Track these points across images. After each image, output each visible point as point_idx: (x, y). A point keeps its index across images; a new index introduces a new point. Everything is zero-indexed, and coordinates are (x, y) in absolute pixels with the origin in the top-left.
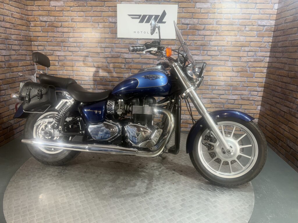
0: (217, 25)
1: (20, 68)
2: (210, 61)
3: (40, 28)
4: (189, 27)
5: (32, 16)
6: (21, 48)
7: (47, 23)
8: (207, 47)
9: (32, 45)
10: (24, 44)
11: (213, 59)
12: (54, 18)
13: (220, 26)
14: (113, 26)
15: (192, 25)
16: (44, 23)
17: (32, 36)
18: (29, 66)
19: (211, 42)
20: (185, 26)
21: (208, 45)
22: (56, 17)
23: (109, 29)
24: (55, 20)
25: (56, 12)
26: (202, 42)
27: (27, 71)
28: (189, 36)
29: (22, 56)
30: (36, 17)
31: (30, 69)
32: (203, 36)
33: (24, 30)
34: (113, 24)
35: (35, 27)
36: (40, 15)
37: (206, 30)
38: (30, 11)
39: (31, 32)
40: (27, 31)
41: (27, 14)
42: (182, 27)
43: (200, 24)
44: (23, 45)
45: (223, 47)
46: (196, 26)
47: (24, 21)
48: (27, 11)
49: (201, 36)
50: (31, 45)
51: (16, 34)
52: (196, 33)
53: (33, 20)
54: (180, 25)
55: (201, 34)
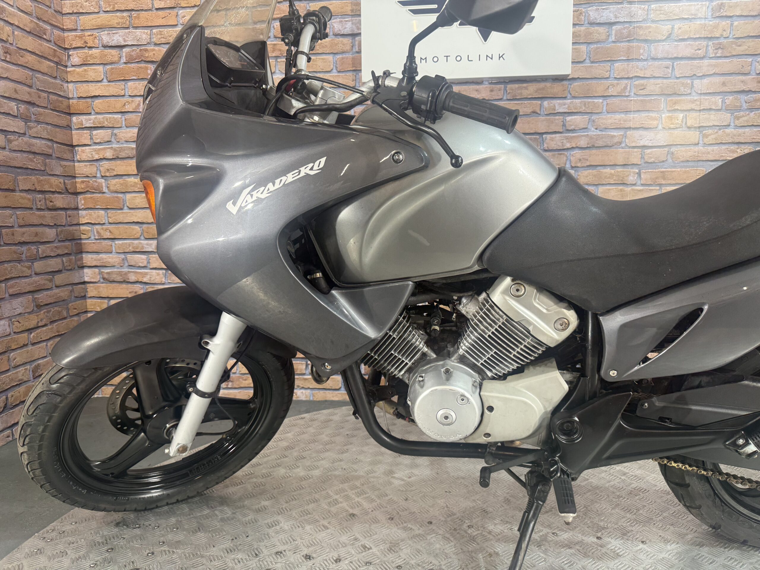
0: (717, 21)
1: (22, 198)
2: (696, 148)
3: (100, 68)
4: (614, 32)
5: (76, 30)
6: (30, 128)
7: (124, 50)
8: (683, 98)
9: (74, 127)
10: (41, 119)
11: (706, 140)
12: (149, 31)
13: (729, 22)
14: (348, 48)
15: (627, 25)
16: (114, 52)
17: (72, 98)
18: (56, 195)
19: (697, 82)
20: (601, 29)
21: (689, 91)
22: (154, 31)
23: (330, 57)
24: (150, 38)
25: (155, 11)
26: (665, 81)
27: (50, 210)
28: (616, 65)
29: (31, 156)
30: (89, 33)
31: (62, 207)
32: (669, 63)
33: (43, 73)
34: (347, 41)
35: (86, 68)
36: (100, 28)
37: (676, 41)
38: (69, 16)
39: (71, 86)
40: (55, 78)
41: (61, 26)
42: (591, 34)
43: (653, 21)
44: (38, 122)
45: (743, 97)
46: (640, 27)
47: (45, 44)
48: (59, 17)
49: (660, 63)
50: (69, 127)
51: (14, 77)
52: (642, 51)
53: (79, 45)
54: (583, 28)
55: (660, 56)
